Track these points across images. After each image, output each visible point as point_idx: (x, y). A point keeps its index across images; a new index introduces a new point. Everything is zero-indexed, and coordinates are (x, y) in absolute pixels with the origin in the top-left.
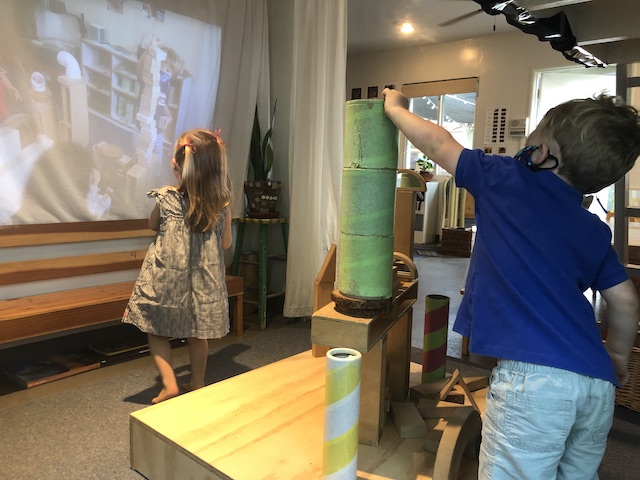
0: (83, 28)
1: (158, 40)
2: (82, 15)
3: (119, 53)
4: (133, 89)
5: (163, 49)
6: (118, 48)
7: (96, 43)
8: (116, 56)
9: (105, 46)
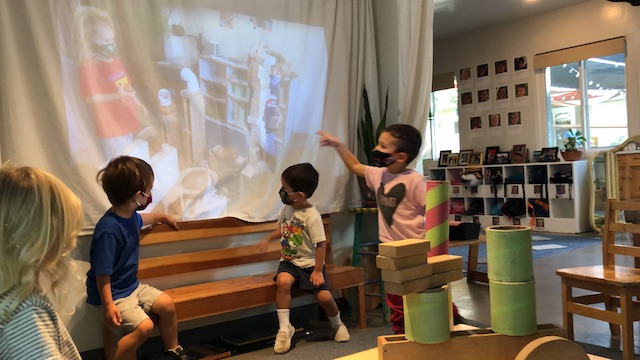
0: (201, 45)
2: (200, 34)
4: (244, 95)
6: (231, 59)
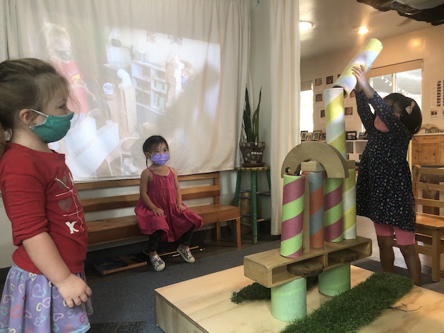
1: (179, 56)
3: (155, 67)
5: (182, 62)
7: (141, 62)
8: (153, 69)
9: (146, 64)
